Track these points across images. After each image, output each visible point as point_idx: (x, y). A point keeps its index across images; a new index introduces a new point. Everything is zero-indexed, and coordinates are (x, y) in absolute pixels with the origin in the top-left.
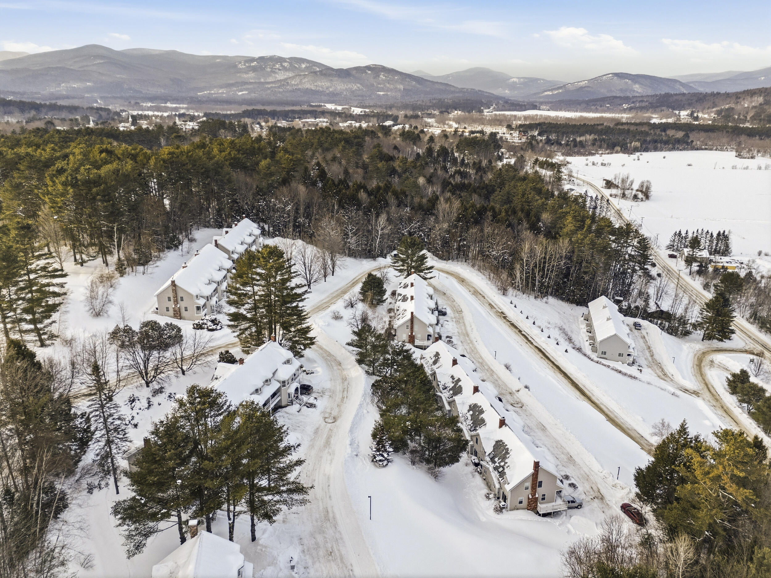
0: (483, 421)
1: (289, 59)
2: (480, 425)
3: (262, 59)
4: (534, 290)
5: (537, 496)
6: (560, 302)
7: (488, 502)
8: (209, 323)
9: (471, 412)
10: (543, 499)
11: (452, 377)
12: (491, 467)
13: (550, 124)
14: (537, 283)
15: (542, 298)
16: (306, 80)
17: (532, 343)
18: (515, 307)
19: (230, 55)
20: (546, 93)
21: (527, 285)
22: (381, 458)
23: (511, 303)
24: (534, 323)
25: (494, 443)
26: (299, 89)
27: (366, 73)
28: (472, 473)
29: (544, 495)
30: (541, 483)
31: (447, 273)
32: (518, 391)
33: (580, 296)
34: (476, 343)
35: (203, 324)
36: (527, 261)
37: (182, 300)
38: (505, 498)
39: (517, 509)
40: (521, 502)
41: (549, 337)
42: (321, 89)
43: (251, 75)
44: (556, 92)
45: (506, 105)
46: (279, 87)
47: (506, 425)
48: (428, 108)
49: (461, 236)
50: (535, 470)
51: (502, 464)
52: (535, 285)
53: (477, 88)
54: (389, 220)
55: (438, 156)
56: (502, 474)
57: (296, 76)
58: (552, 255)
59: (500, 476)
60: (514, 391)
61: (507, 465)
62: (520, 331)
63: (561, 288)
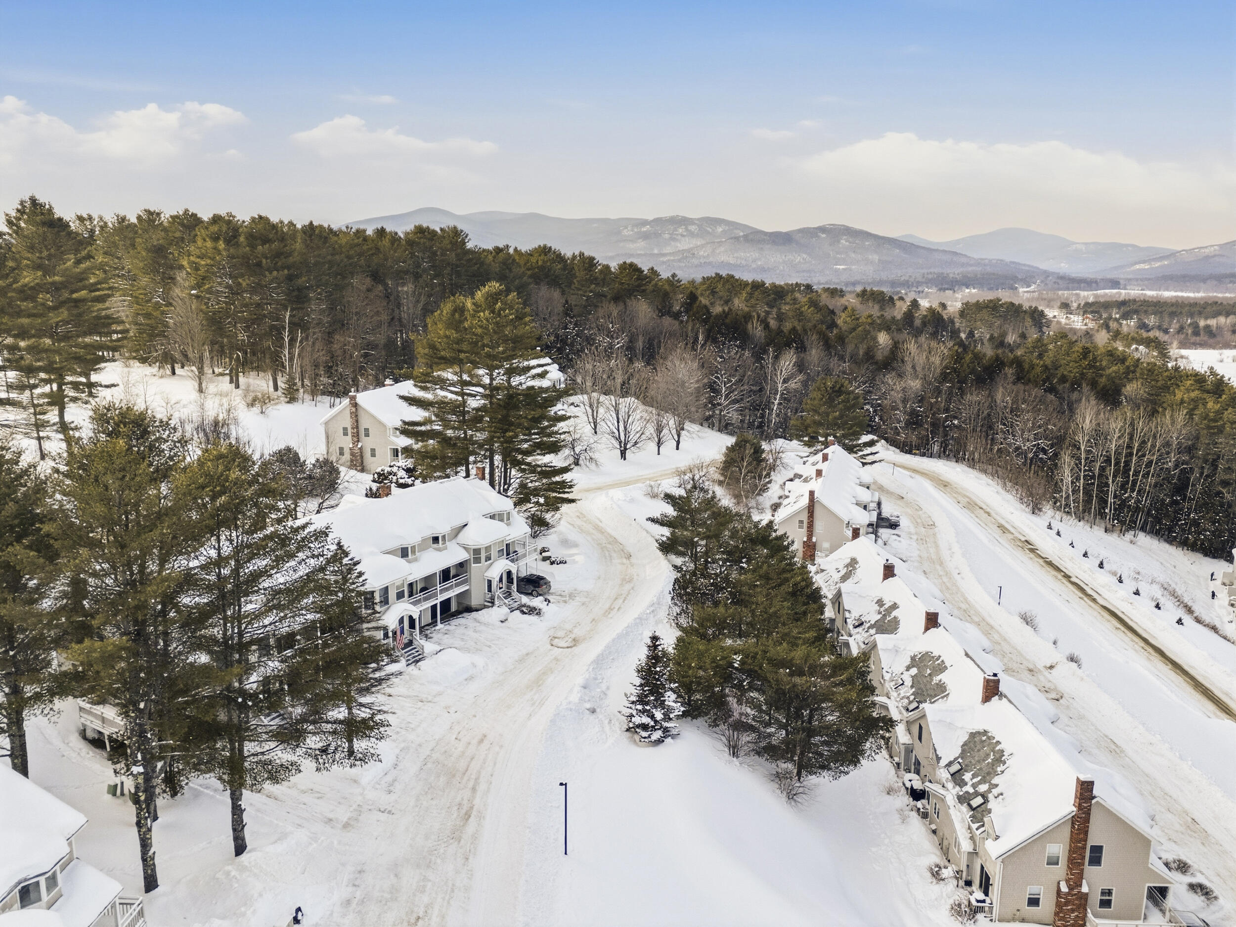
0: (941, 689)
1: (698, 219)
2: (932, 697)
3: (658, 221)
4: (1103, 515)
5: (1085, 889)
6: (1166, 546)
7: (936, 889)
8: (402, 473)
9: (914, 671)
10: (1106, 904)
11: (880, 603)
12: (951, 794)
13: (1145, 301)
14: (1111, 500)
15: (1122, 532)
16: (722, 249)
17: (1094, 600)
18: (1058, 534)
19: (612, 218)
20: (1138, 267)
21: (1088, 501)
22: (646, 720)
23: (1050, 527)
24: (1101, 565)
25: (966, 738)
26: (710, 263)
27: (818, 237)
28: (900, 811)
29: (1109, 893)
30: (1097, 851)
31: (915, 471)
32: (1051, 667)
33: (1213, 533)
34: (957, 577)
35: (390, 473)
36: (1088, 452)
37: (367, 435)
38: (986, 885)
39: (1023, 921)
40: (1034, 902)
41: (1137, 593)
42: (743, 262)
43: (641, 244)
44: (1158, 264)
45: (1060, 282)
46: (679, 261)
47: (1001, 696)
48: (919, 284)
49: (947, 410)
50: (1080, 807)
51: (983, 788)
52: (1106, 502)
53: (1008, 259)
54: (801, 367)
55: (924, 324)
56: (979, 813)
57: (707, 243)
58: (1144, 442)
59: (974, 819)
60: (1040, 666)
61: (995, 791)
62: (1067, 577)
63: (1167, 515)
